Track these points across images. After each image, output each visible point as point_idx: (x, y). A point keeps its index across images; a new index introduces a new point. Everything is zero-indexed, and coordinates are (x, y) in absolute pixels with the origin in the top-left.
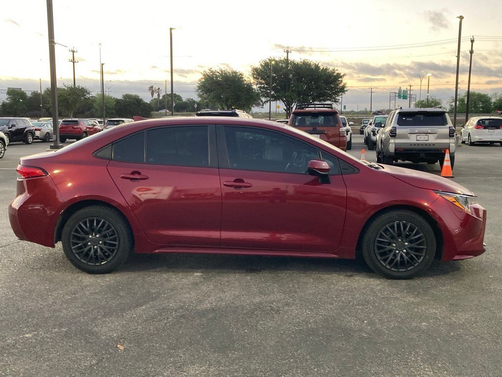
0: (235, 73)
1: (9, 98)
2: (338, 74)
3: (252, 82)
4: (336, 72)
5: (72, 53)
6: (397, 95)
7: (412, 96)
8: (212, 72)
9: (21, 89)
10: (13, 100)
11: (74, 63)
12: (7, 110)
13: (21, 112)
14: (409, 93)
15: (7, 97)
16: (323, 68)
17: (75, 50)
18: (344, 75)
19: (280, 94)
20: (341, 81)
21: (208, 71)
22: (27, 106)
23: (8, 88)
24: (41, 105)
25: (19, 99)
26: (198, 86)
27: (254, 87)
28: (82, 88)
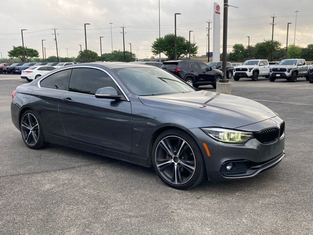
1: (234, 50)
5: (273, 18)
10: (236, 51)
11: (273, 25)
12: (232, 58)
13: (240, 59)
17: (275, 16)
22: (244, 55)
25: (239, 51)
28: (276, 42)
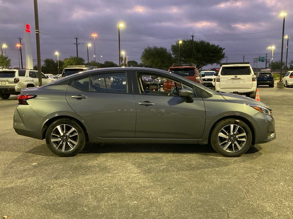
0: (163, 48)
2: (221, 48)
3: (171, 53)
4: (219, 47)
5: (76, 39)
6: (258, 59)
7: (267, 60)
8: (150, 48)
9: (52, 59)
10: (47, 65)
11: (77, 45)
14: (265, 58)
15: (44, 64)
16: (212, 45)
17: (78, 38)
18: (224, 49)
19: (186, 59)
20: (222, 52)
21: (147, 48)
23: (46, 59)
24: (58, 67)
26: (142, 56)
27: (173, 56)
